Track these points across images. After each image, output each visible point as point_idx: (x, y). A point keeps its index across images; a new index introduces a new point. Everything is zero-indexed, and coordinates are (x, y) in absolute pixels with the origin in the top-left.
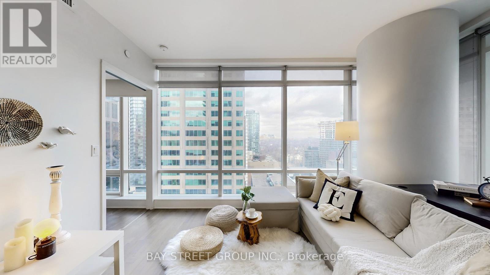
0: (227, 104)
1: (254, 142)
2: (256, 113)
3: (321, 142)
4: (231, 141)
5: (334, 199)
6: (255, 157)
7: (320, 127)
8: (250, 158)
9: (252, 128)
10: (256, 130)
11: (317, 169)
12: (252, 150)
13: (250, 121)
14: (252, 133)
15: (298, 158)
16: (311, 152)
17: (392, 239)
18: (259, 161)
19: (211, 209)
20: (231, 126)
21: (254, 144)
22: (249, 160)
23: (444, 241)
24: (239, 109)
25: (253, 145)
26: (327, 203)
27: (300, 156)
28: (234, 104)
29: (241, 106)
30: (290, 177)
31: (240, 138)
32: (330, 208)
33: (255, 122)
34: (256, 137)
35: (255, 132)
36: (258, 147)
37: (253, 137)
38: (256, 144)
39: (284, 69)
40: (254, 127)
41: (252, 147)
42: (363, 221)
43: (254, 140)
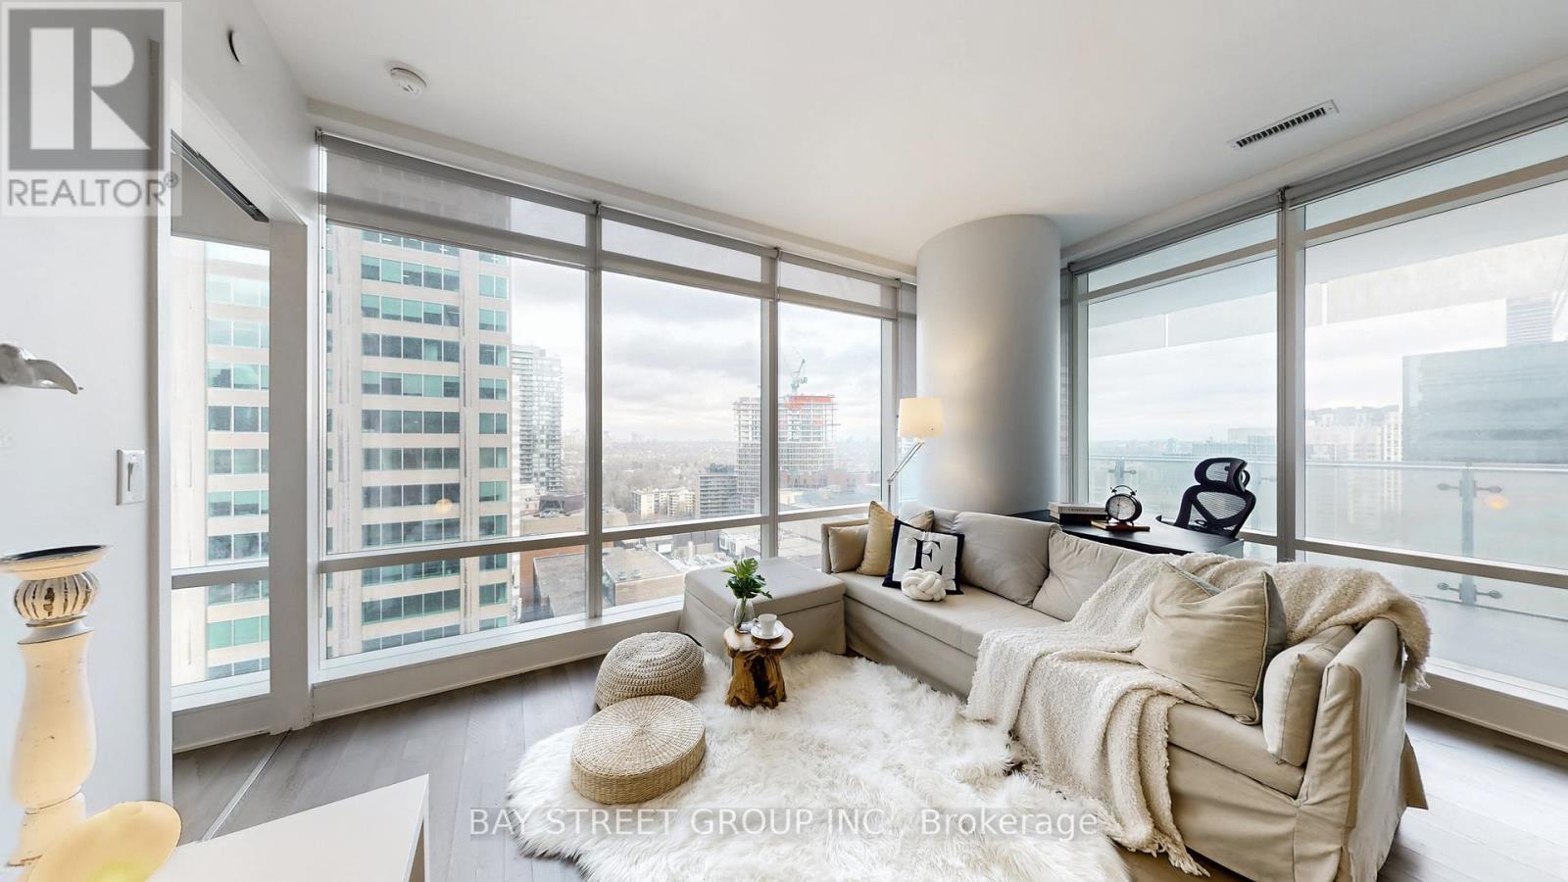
0: (439, 316)
1: (542, 456)
2: (550, 359)
3: (740, 451)
4: (458, 449)
5: (925, 559)
6: (547, 504)
7: (739, 411)
8: (527, 507)
9: (535, 408)
10: (547, 415)
11: (869, 504)
12: (535, 479)
13: (526, 384)
14: (534, 423)
15: (682, 499)
16: (716, 479)
17: (1029, 605)
18: (562, 516)
19: (605, 655)
20: (458, 395)
21: (541, 460)
22: (523, 514)
23: (1109, 581)
24: (490, 339)
25: (539, 465)
26: (914, 569)
27: (687, 492)
28: (470, 319)
29: (501, 328)
30: (663, 554)
31: (492, 441)
32: (928, 576)
33: (546, 389)
34: (548, 436)
35: (547, 421)
36: (557, 470)
37: (537, 437)
38: (551, 461)
39: (773, 256)
40: (542, 404)
41: (534, 470)
42: (973, 590)
43: (542, 446)
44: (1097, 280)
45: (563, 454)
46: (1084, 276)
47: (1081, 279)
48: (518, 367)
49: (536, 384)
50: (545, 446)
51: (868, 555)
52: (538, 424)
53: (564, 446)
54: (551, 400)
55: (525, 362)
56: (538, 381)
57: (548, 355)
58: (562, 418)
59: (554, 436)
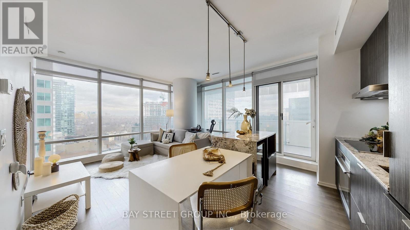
1: (65, 121)
3: (146, 119)
5: (167, 137)
7: (145, 106)
9: (62, 103)
10: (68, 106)
11: (160, 129)
12: (62, 130)
13: (59, 94)
14: (62, 109)
16: (137, 128)
21: (65, 123)
25: (64, 125)
27: (127, 132)
31: (45, 116)
32: (167, 139)
33: (67, 97)
34: (68, 114)
35: (68, 109)
36: (72, 126)
37: (63, 114)
38: (70, 123)
39: (142, 80)
40: (65, 102)
41: (62, 127)
42: (175, 142)
43: (65, 118)
44: (206, 88)
45: (75, 120)
46: (204, 88)
47: (203, 88)
48: (55, 88)
49: (63, 94)
50: (67, 118)
51: (159, 138)
52: (64, 109)
53: (75, 117)
54: (70, 101)
55: (57, 86)
56: (63, 93)
57: (68, 84)
58: (75, 107)
59: (71, 114)
